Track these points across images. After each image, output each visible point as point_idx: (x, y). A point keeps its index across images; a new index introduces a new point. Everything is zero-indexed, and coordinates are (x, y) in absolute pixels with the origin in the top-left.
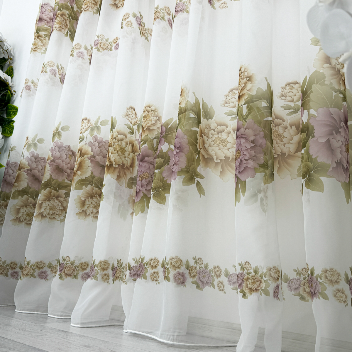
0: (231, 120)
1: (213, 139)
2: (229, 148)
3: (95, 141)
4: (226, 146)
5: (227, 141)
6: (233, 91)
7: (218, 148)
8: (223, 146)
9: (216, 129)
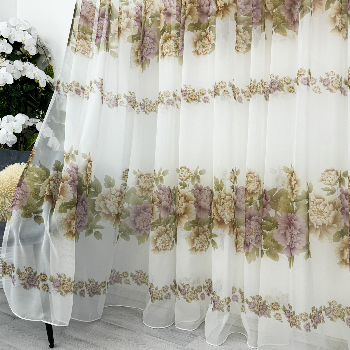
0: (327, 195)
1: (313, 210)
2: (325, 217)
4: (323, 215)
5: (324, 212)
6: (329, 171)
7: (317, 217)
8: (321, 216)
9: (315, 201)
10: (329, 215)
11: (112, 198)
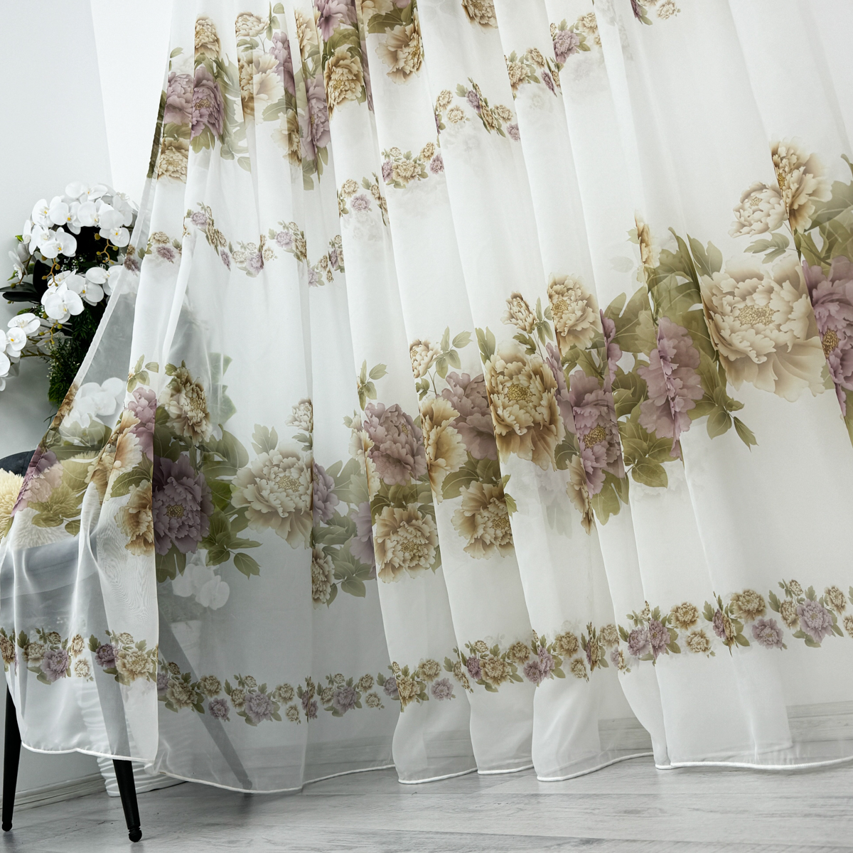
0: (765, 261)
1: (737, 315)
2: (780, 325)
3: (455, 386)
4: (771, 322)
5: (771, 310)
6: (752, 195)
7: (753, 331)
8: (765, 324)
9: (736, 291)
10: (790, 316)
11: (275, 474)
